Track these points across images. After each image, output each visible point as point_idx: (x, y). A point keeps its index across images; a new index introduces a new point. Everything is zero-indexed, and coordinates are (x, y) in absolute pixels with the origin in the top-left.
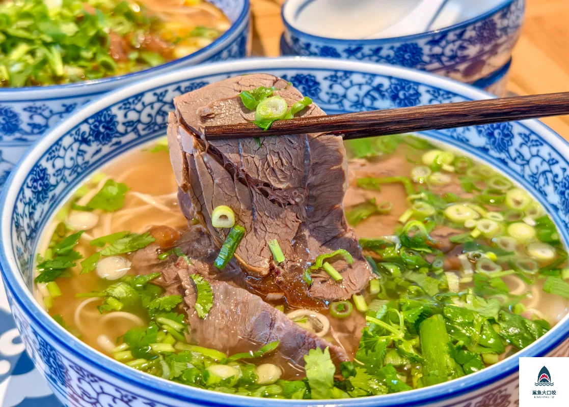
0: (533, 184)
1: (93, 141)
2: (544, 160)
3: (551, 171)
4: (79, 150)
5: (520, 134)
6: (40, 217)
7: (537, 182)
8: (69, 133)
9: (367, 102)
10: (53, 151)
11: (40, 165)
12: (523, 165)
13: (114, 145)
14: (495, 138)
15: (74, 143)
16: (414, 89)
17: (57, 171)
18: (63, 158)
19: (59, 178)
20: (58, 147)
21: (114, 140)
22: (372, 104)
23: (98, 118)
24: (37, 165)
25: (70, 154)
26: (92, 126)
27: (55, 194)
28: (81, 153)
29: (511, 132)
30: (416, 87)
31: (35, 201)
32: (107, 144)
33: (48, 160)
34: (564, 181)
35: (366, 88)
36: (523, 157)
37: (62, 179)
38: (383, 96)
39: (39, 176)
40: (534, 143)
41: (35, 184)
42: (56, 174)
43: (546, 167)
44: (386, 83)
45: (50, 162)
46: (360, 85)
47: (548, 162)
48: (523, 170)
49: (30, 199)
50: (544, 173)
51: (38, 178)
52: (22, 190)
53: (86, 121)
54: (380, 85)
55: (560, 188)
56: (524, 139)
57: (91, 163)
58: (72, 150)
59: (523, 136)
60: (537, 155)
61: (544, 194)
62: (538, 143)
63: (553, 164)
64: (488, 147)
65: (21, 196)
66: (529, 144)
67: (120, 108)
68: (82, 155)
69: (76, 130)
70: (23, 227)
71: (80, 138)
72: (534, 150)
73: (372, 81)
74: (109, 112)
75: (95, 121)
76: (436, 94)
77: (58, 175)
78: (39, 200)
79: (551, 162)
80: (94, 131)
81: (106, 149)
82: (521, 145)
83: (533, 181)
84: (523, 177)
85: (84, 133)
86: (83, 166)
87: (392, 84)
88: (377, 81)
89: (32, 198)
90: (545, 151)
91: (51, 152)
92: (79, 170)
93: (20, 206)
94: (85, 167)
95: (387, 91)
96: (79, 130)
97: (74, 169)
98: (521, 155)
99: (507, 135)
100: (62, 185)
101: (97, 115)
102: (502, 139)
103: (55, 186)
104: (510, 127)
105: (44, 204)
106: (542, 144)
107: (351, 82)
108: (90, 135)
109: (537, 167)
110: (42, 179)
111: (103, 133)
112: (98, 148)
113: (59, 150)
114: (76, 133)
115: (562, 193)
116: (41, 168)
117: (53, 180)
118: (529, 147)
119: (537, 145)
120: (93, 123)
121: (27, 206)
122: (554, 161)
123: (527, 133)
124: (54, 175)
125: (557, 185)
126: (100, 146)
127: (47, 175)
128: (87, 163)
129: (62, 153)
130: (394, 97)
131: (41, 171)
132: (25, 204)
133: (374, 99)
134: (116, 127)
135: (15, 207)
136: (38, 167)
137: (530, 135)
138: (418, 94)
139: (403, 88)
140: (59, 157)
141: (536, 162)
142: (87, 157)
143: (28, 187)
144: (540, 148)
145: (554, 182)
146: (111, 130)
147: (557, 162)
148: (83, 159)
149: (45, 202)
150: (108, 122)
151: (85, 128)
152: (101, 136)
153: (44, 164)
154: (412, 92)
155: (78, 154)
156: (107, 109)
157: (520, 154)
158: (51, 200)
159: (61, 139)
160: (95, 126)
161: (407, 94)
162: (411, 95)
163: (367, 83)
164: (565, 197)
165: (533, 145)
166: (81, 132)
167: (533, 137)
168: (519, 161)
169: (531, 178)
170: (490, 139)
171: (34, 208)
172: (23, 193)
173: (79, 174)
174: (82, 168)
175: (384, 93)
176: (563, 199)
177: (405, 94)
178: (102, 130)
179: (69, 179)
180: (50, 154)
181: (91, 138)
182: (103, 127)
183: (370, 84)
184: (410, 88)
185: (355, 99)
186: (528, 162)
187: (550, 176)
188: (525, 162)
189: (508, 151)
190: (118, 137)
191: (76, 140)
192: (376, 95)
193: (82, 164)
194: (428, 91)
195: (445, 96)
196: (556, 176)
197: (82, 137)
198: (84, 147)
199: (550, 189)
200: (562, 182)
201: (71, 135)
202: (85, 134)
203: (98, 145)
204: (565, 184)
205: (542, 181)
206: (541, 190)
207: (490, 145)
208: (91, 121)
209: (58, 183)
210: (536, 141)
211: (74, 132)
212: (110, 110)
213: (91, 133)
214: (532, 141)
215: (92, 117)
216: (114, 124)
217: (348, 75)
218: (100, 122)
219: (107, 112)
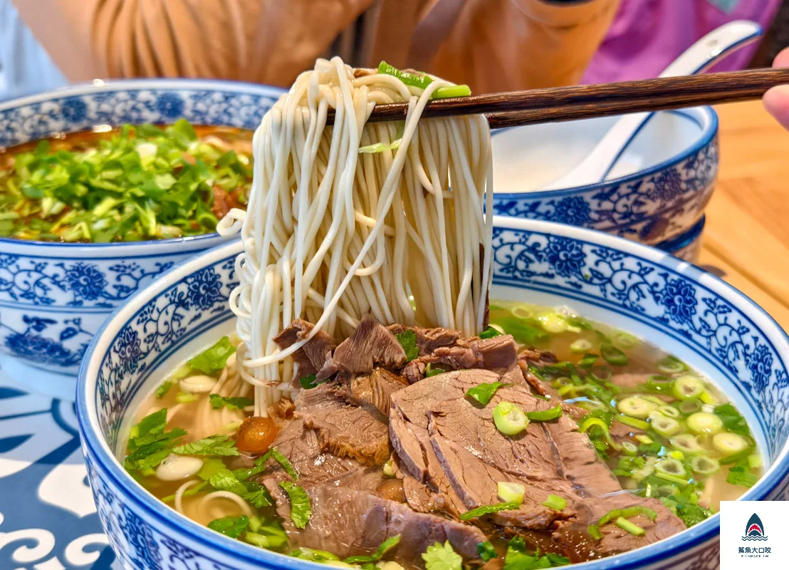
0: (722, 359)
1: (192, 305)
2: (733, 329)
3: (741, 342)
4: (175, 314)
5: (704, 300)
6: (127, 388)
7: (726, 357)
8: (164, 292)
9: (521, 265)
10: (146, 313)
11: (130, 327)
12: (708, 337)
13: (215, 310)
14: (676, 305)
15: (169, 305)
16: (577, 249)
17: (149, 337)
18: (156, 321)
19: (151, 345)
20: (151, 309)
21: (216, 305)
22: (527, 266)
23: (198, 277)
24: (126, 327)
25: (164, 318)
26: (191, 287)
27: (145, 364)
28: (177, 317)
29: (693, 297)
30: (579, 246)
31: (122, 368)
32: (208, 309)
33: (138, 323)
34: (756, 352)
35: (519, 248)
36: (709, 326)
37: (153, 346)
38: (540, 258)
39: (128, 340)
40: (721, 310)
41: (123, 349)
42: (148, 340)
43: (735, 337)
44: (544, 242)
45: (141, 326)
46: (512, 245)
47: (738, 332)
48: (709, 343)
49: (116, 365)
50: (733, 344)
51: (127, 342)
52: (108, 353)
53: (184, 280)
54: (537, 244)
55: (752, 362)
56: (709, 305)
57: (187, 331)
58: (167, 313)
59: (708, 301)
60: (725, 324)
61: (734, 371)
62: (726, 309)
63: (744, 333)
64: (667, 316)
65: (107, 360)
66: (716, 311)
67: (224, 267)
68: (178, 320)
69: (173, 289)
70: (108, 396)
71: (177, 300)
72: (721, 318)
73: (527, 240)
74: (212, 271)
75: (195, 281)
76: (604, 255)
77: (149, 342)
78: (126, 368)
79: (741, 331)
80: (193, 292)
81: (206, 315)
82: (706, 313)
83: (722, 355)
84: (710, 351)
85: (182, 293)
86: (179, 333)
87: (550, 242)
88: (533, 239)
89: (119, 365)
90: (733, 318)
91: (143, 314)
92: (174, 338)
93: (106, 371)
94: (181, 334)
95: (544, 251)
96: (176, 290)
97: (168, 335)
98: (706, 325)
99: (689, 302)
100: (153, 355)
101: (198, 274)
102: (684, 307)
103: (146, 354)
104: (693, 292)
105: (132, 374)
106: (730, 311)
107: (501, 240)
108: (188, 297)
109: (725, 338)
110: (132, 344)
111: (203, 296)
112: (197, 313)
113: (152, 311)
114: (172, 294)
115: (754, 368)
116: (130, 330)
117: (143, 347)
118: (716, 315)
119: (724, 312)
120: (192, 283)
121: (113, 374)
122: (745, 330)
123: (713, 297)
124: (145, 341)
125: (748, 358)
126: (200, 311)
127: (137, 339)
128: (184, 329)
129: (155, 316)
130: (553, 260)
131: (131, 334)
132: (112, 371)
133: (529, 261)
134: (218, 289)
135: (100, 371)
136: (128, 329)
137: (716, 299)
138: (582, 255)
139: (564, 248)
140: (151, 319)
141: (723, 331)
142: (184, 323)
143: (115, 351)
144: (728, 315)
145: (745, 355)
146: (214, 292)
147: (748, 330)
148: (179, 325)
149: (134, 371)
150: (210, 283)
151: (183, 288)
152: (202, 299)
153: (134, 326)
154: (574, 252)
155: (173, 319)
156: (211, 267)
157: (705, 323)
158: (140, 370)
159: (155, 299)
160: (195, 287)
161: (569, 255)
162: (573, 255)
163: (520, 242)
164: (757, 372)
165: (720, 312)
166: (178, 293)
167: (720, 302)
168: (704, 332)
169: (720, 352)
170: (669, 307)
171: (121, 376)
172: (110, 357)
173: (173, 343)
174: (177, 336)
175: (540, 254)
176: (756, 374)
177: (566, 255)
178: (203, 292)
179: (163, 348)
180: (142, 315)
181: (189, 300)
182: (204, 288)
183: (524, 244)
184: (572, 247)
185: (506, 261)
186: (715, 333)
187: (740, 347)
188: (711, 333)
189: (691, 321)
190: (221, 301)
191: (172, 302)
192: (532, 256)
193: (178, 331)
194: (594, 251)
195: (615, 257)
196: (747, 347)
197: (179, 298)
198: (181, 311)
199: (740, 364)
200: (754, 354)
201: (166, 296)
202: (182, 296)
203: (197, 310)
204: (758, 355)
205: (731, 355)
206: (731, 365)
207: (670, 313)
208: (190, 280)
209: (149, 351)
210: (724, 307)
211: (169, 292)
212: (213, 269)
213: (190, 294)
214: (719, 307)
215: (191, 276)
216: (216, 286)
217: (498, 232)
218: (201, 282)
219: (209, 270)
